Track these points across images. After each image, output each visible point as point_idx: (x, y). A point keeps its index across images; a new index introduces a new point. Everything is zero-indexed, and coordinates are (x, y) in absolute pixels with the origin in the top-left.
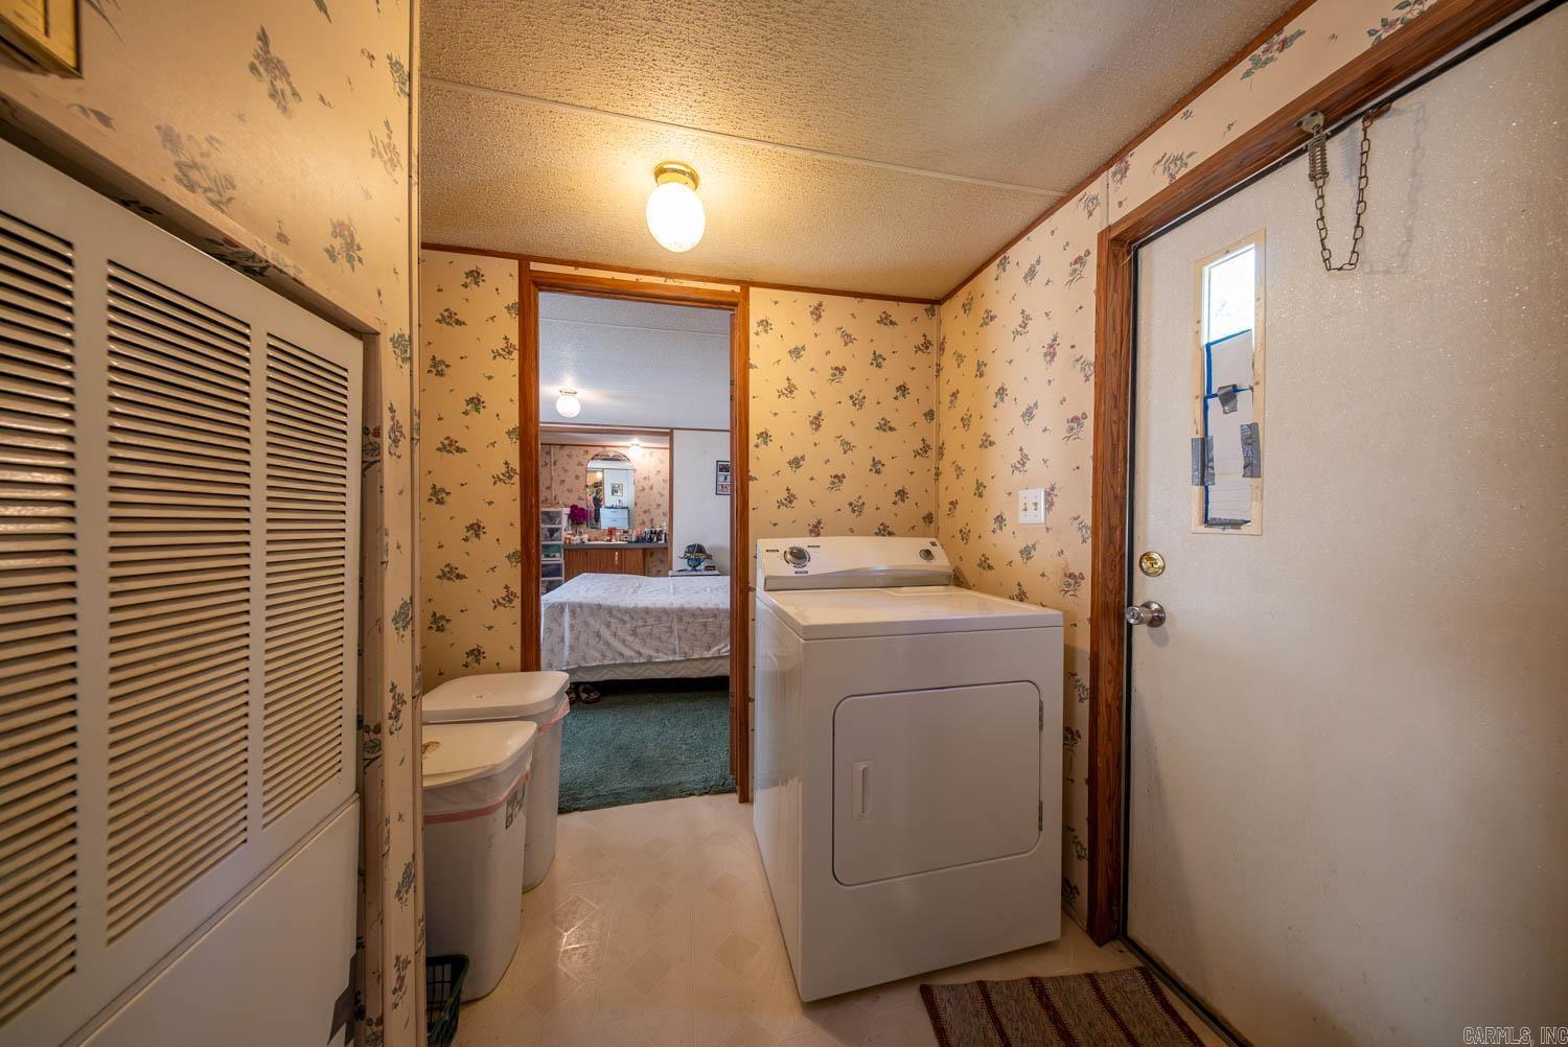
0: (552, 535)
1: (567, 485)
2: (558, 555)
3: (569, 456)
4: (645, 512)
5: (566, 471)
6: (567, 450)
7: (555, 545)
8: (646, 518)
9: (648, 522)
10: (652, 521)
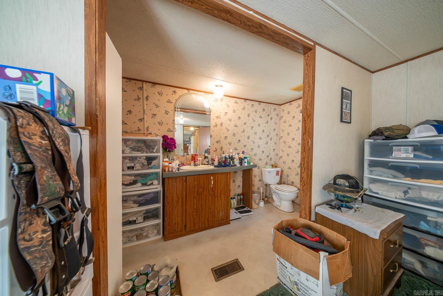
0: (149, 163)
1: (158, 119)
2: (155, 182)
3: (160, 94)
4: (217, 142)
5: (157, 106)
6: (158, 88)
7: (152, 173)
8: (218, 146)
9: (219, 150)
10: (221, 148)
